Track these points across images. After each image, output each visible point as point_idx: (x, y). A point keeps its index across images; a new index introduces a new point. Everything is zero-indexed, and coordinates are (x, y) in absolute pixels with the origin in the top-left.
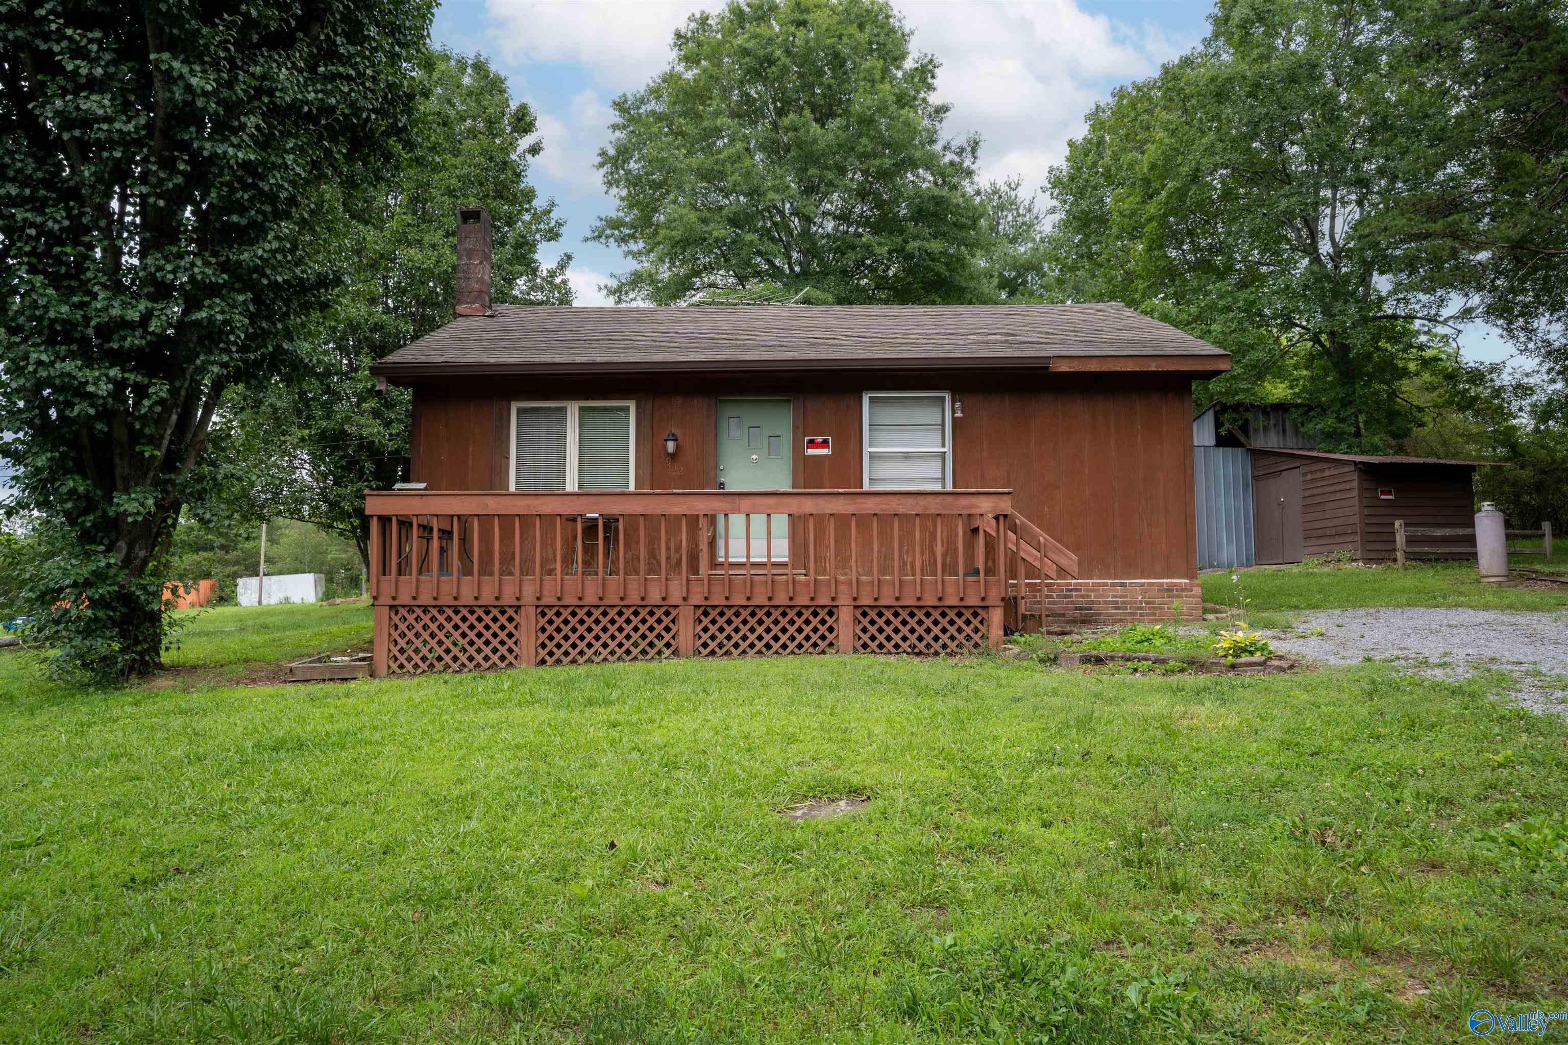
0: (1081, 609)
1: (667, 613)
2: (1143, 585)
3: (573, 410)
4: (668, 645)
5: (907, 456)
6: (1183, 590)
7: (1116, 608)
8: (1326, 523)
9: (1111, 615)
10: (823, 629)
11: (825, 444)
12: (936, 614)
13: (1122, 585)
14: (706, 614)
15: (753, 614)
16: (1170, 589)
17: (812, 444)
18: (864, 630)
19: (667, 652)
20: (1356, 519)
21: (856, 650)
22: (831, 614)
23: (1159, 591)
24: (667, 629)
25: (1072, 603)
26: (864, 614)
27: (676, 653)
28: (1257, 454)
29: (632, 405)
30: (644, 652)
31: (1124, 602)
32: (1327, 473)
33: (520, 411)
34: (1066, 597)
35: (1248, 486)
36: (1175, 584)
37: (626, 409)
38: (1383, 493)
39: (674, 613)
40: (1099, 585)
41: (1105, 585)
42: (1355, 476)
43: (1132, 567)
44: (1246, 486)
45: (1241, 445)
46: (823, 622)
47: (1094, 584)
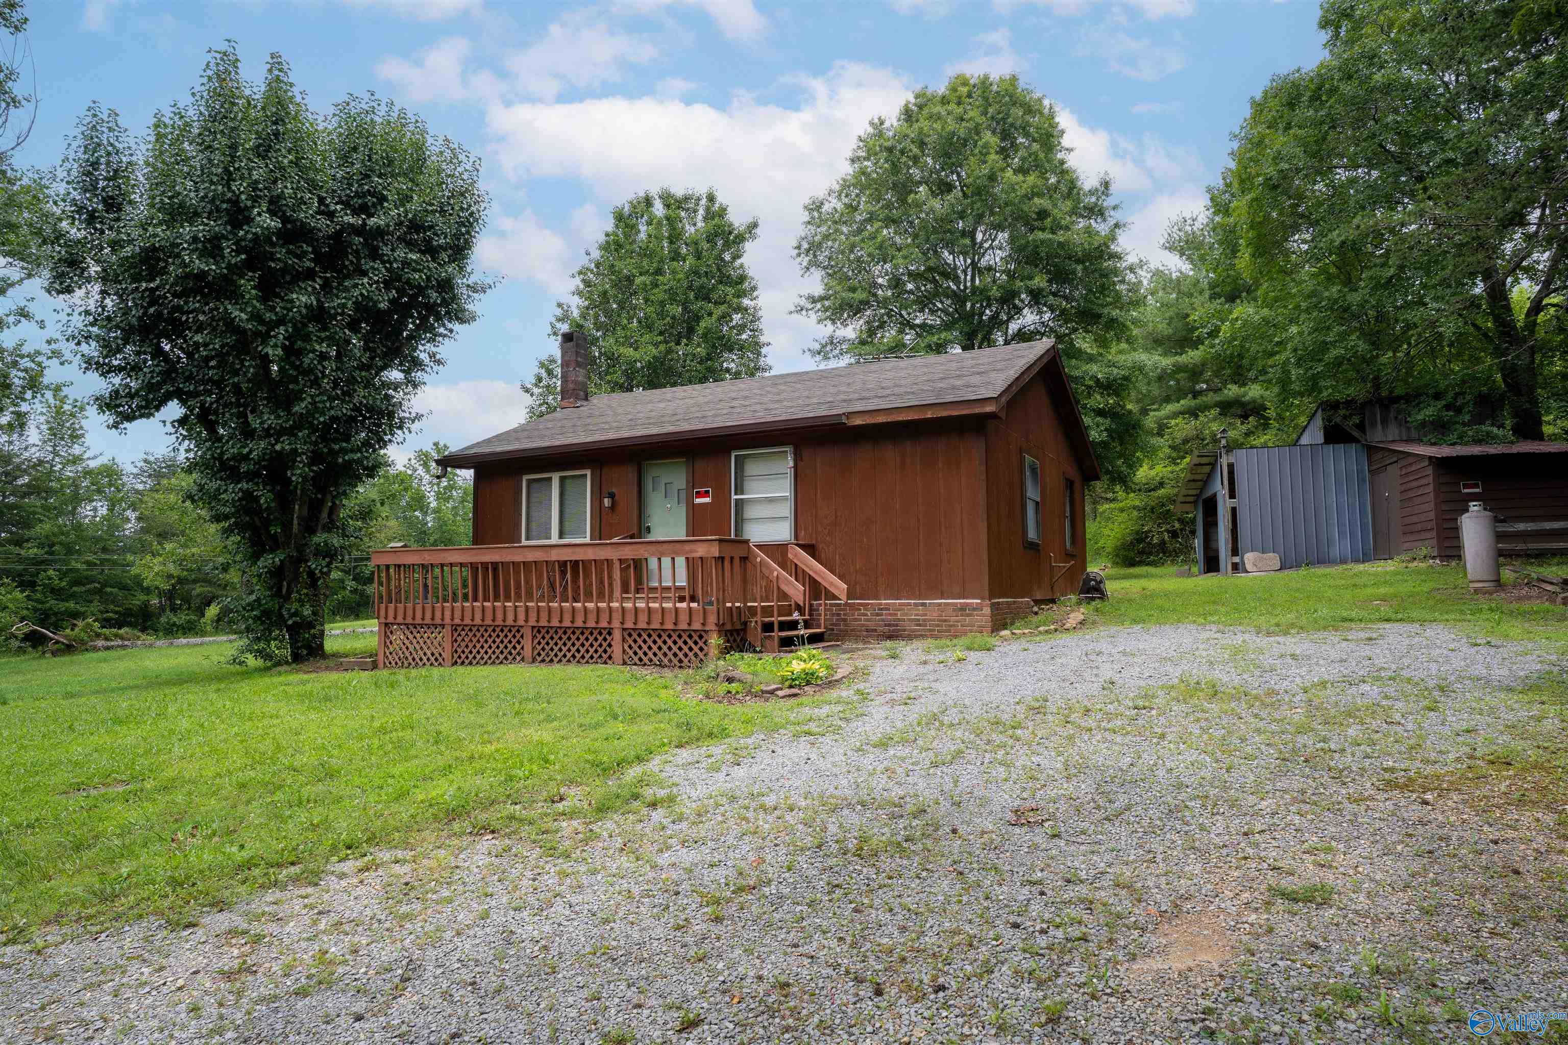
0: (889, 625)
1: (518, 631)
2: (940, 605)
3: (556, 477)
4: (519, 654)
5: (771, 500)
6: (974, 609)
7: (920, 625)
8: (1415, 519)
9: (915, 631)
10: (605, 644)
11: (706, 494)
12: (675, 637)
13: (923, 605)
14: (539, 632)
15: (565, 633)
16: (963, 608)
17: (699, 495)
18: (630, 647)
19: (518, 658)
20: (1432, 515)
21: (625, 663)
22: (610, 634)
23: (954, 610)
24: (519, 642)
25: (883, 620)
26: (630, 635)
27: (523, 659)
28: (1371, 450)
29: (588, 473)
30: (506, 658)
31: (924, 620)
32: (1413, 468)
33: (529, 482)
34: (878, 615)
35: (1364, 481)
36: (967, 604)
37: (586, 475)
38: (1465, 486)
39: (522, 631)
40: (904, 604)
41: (909, 604)
42: (1430, 471)
43: (936, 589)
44: (1361, 481)
45: (1355, 440)
46: (605, 639)
47: (900, 604)
